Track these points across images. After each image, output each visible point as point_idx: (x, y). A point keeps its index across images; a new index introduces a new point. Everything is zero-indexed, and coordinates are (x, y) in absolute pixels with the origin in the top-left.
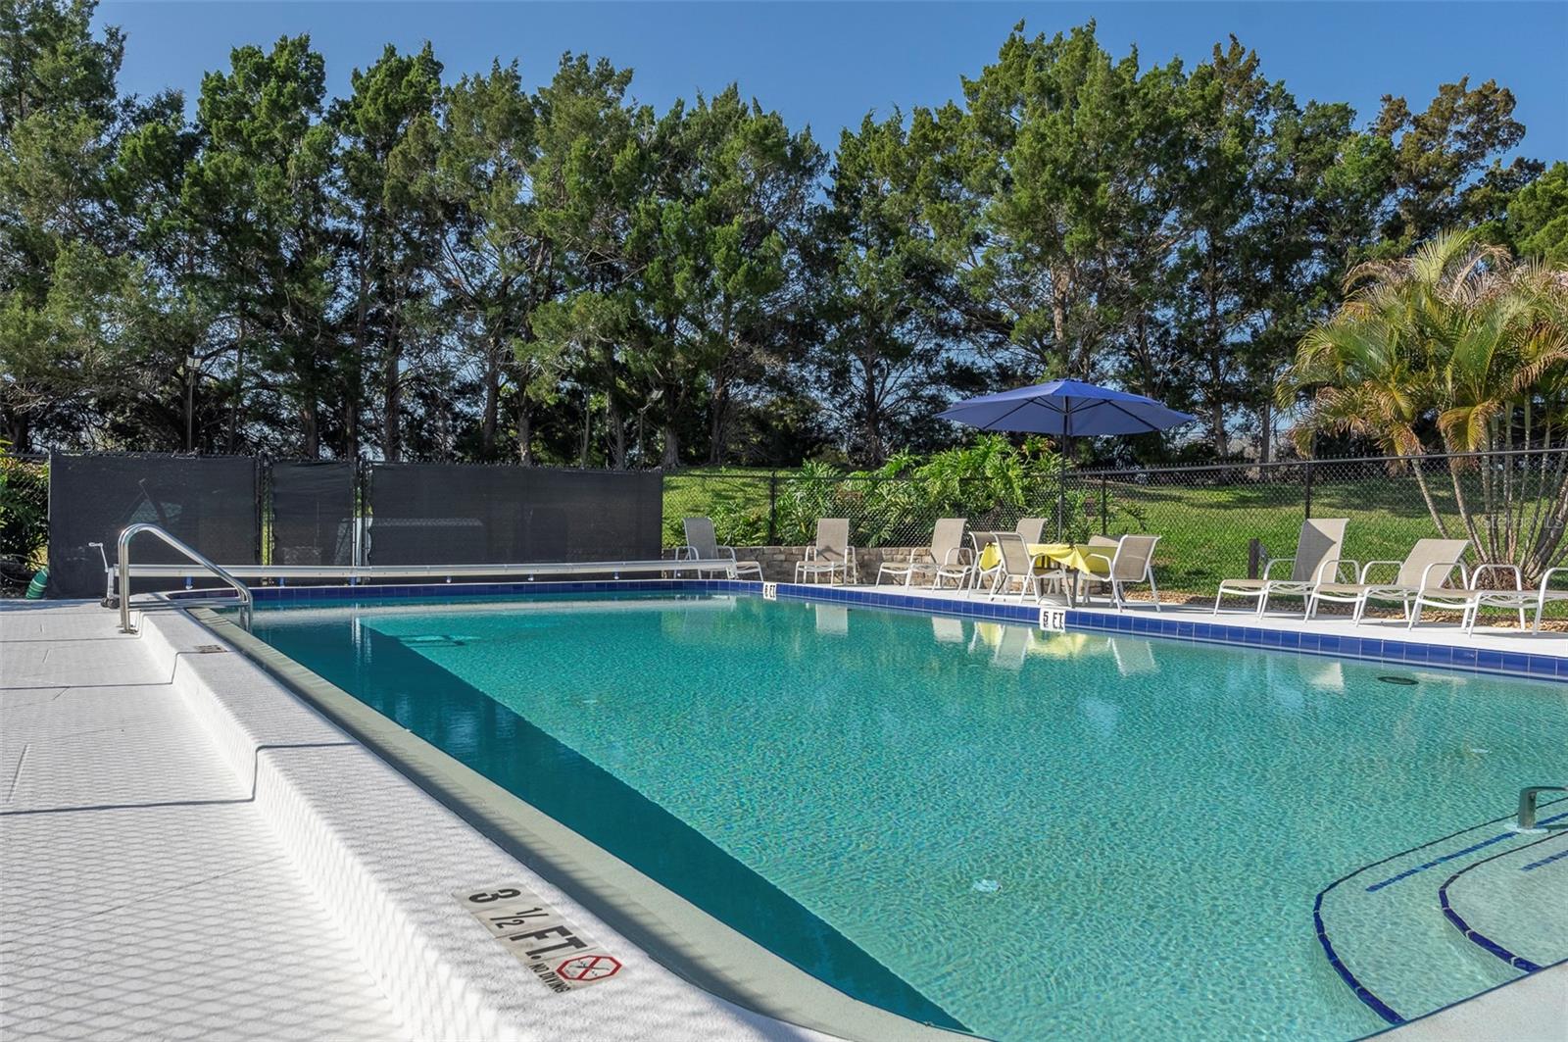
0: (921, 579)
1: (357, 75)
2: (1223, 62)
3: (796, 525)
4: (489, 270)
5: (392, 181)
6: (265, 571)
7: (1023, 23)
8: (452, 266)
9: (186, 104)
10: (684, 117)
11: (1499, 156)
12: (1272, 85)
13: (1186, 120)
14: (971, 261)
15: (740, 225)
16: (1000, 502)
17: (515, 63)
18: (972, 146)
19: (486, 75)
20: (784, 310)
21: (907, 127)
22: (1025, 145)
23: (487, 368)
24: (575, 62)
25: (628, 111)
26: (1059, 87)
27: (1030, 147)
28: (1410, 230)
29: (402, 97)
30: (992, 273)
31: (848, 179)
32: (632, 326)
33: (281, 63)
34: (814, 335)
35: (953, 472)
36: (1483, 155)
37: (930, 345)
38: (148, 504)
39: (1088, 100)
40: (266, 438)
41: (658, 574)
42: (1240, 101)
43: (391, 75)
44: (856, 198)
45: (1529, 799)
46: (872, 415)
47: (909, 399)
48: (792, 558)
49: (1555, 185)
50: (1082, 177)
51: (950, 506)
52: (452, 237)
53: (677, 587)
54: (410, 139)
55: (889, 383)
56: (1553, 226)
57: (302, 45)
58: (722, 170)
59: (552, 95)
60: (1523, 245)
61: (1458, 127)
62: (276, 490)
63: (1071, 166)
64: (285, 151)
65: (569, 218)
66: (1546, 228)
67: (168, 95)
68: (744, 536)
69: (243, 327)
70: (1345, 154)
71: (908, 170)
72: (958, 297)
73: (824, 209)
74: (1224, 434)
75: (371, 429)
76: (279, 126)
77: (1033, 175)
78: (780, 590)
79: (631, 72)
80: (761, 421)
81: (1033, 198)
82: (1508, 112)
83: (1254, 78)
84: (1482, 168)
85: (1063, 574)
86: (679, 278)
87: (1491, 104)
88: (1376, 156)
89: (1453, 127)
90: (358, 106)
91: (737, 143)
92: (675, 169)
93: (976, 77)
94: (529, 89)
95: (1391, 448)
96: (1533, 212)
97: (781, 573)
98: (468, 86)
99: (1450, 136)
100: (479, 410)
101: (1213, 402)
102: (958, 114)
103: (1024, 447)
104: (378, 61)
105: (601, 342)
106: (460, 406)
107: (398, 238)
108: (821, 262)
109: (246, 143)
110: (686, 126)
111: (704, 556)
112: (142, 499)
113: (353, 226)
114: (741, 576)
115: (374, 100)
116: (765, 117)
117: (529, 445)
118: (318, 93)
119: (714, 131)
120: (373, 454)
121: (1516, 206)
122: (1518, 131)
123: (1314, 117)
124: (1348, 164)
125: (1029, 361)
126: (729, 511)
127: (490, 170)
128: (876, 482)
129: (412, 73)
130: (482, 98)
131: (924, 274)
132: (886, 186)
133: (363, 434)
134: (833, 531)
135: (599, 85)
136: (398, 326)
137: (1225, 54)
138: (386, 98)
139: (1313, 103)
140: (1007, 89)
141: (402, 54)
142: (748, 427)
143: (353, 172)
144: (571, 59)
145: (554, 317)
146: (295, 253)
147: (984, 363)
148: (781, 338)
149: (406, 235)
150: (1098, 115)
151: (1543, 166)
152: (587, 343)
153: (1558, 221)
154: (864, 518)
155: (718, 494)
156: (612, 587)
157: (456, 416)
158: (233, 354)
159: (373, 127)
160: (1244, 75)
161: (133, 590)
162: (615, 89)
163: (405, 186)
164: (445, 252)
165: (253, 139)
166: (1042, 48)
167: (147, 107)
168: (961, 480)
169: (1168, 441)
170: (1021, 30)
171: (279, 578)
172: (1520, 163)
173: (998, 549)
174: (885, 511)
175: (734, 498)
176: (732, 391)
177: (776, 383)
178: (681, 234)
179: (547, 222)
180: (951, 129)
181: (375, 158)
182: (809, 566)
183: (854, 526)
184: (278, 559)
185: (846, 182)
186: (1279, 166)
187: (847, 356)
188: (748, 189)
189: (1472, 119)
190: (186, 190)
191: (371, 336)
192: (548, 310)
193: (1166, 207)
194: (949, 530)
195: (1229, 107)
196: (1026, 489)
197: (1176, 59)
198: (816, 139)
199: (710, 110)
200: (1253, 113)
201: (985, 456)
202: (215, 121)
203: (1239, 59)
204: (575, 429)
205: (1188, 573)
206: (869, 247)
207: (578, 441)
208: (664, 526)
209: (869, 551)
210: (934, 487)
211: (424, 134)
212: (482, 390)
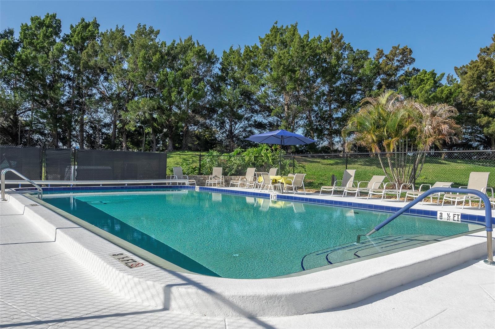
0: (243, 185)
1: (72, 27)
2: (333, 36)
3: (207, 169)
4: (114, 89)
5: (83, 61)
6: (43, 182)
7: (277, 22)
8: (102, 87)
9: (15, 33)
10: (175, 45)
11: (408, 67)
12: (347, 44)
13: (322, 54)
14: (261, 92)
15: (191, 79)
16: (266, 163)
17: (123, 27)
18: (261, 58)
19: (114, 30)
20: (205, 104)
21: (242, 51)
22: (275, 59)
23: (113, 119)
24: (142, 27)
25: (158, 43)
26: (286, 42)
27: (277, 60)
28: (384, 87)
29: (87, 34)
30: (266, 96)
31: (225, 65)
32: (158, 108)
33: (47, 22)
34: (215, 111)
35: (252, 154)
36: (404, 66)
37: (249, 115)
38: (6, 161)
39: (294, 47)
40: (40, 139)
41: (165, 184)
42: (338, 48)
43: (83, 27)
44: (227, 71)
45: (359, 238)
46: (231, 136)
47: (243, 131)
48: (205, 179)
49: (422, 76)
50: (291, 69)
51: (252, 164)
52: (102, 78)
53: (170, 187)
54: (89, 48)
55: (237, 127)
56: (421, 88)
57: (54, 16)
58: (187, 62)
59: (135, 36)
60: (413, 92)
61: (397, 58)
62: (47, 158)
63: (289, 66)
64: (48, 50)
65: (139, 75)
66: (419, 88)
67: (9, 30)
68: (191, 172)
69: (33, 103)
70: (366, 64)
71: (242, 64)
72: (257, 102)
73: (218, 74)
74: (333, 144)
75: (75, 137)
76: (46, 42)
77: (278, 68)
78: (200, 188)
79: (159, 31)
80: (198, 137)
81: (278, 75)
82: (410, 55)
83: (342, 41)
84: (404, 70)
85: (280, 185)
86: (173, 94)
87: (406, 52)
88: (374, 66)
89: (396, 59)
90: (72, 37)
91: (191, 54)
92: (173, 61)
93: (263, 37)
94: (127, 34)
95: (371, 150)
96: (416, 83)
97: (201, 184)
98: (108, 33)
99: (395, 61)
100: (110, 132)
101: (330, 135)
102: (258, 48)
103: (273, 147)
104: (79, 23)
105: (149, 113)
106: (104, 130)
107: (84, 78)
108: (217, 90)
109: (35, 47)
110: (176, 48)
111: (179, 178)
112: (4, 160)
113: (70, 73)
114: (190, 184)
115: (78, 35)
116: (200, 46)
117: (126, 143)
118: (59, 31)
119: (185, 50)
120: (75, 145)
121: (411, 82)
122: (413, 60)
123: (358, 54)
124: (367, 68)
125: (278, 121)
126: (187, 164)
127: (115, 58)
128: (230, 157)
129: (90, 27)
130: (112, 37)
131: (247, 95)
132: (236, 68)
133: (72, 139)
134: (218, 171)
135: (149, 34)
136: (84, 105)
137: (334, 34)
138: (82, 35)
139: (358, 50)
140: (272, 41)
141: (87, 21)
142: (195, 139)
143: (70, 57)
144: (141, 26)
145: (134, 105)
146: (50, 81)
147: (265, 121)
148: (205, 112)
149: (87, 77)
150: (297, 51)
151: (420, 70)
152: (144, 113)
153: (422, 86)
154: (227, 167)
155: (184, 159)
156: (151, 187)
157: (103, 134)
158: (30, 113)
159: (77, 43)
160: (339, 41)
161: (6, 188)
162: (154, 36)
163: (87, 62)
164: (100, 82)
165: (38, 46)
166: (282, 29)
167: (2, 33)
168: (255, 157)
169: (318, 145)
170: (276, 24)
171: (48, 184)
172: (414, 69)
173: (262, 177)
174: (233, 165)
175: (189, 160)
176: (190, 128)
177: (203, 125)
178: (174, 81)
179: (132, 76)
180: (255, 52)
181: (77, 53)
182: (210, 181)
183: (224, 169)
184: (47, 179)
185: (224, 66)
186: (349, 67)
187: (224, 118)
188: (194, 68)
189: (401, 56)
190: (16, 61)
191: (75, 108)
192: (132, 103)
193: (317, 77)
194: (251, 171)
195: (335, 49)
196: (273, 159)
197: (319, 36)
198: (215, 53)
199: (183, 43)
200: (342, 51)
201: (262, 150)
202: (25, 39)
203: (338, 36)
204: (141, 138)
205: (319, 184)
206: (231, 86)
207: (141, 142)
208: (167, 169)
209: (228, 177)
210: (247, 159)
211: (94, 46)
212: (111, 125)
